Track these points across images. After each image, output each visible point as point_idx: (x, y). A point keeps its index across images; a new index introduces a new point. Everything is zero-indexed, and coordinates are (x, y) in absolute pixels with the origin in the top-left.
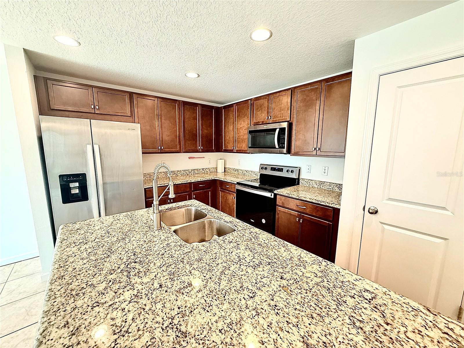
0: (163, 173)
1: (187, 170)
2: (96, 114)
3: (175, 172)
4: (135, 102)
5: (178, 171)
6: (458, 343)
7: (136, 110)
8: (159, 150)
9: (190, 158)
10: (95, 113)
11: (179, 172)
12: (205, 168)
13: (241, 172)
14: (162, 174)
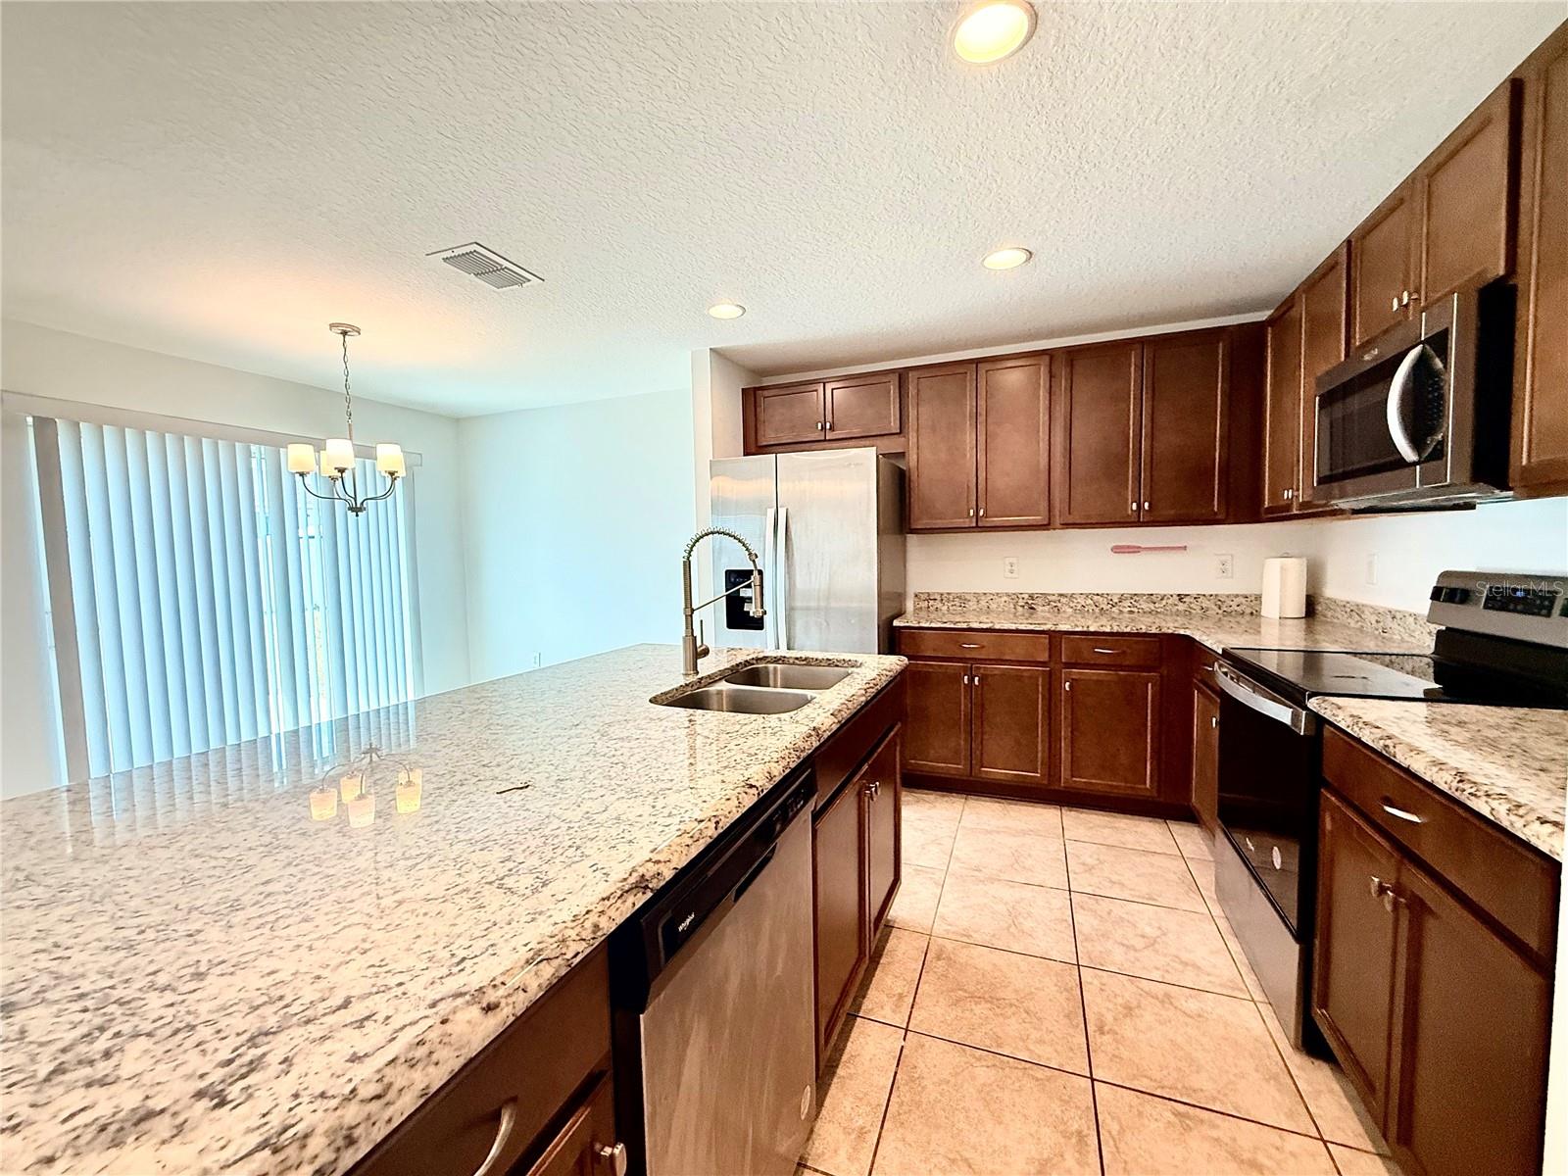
0: (1005, 598)
1: (1100, 593)
2: (830, 440)
3: (1050, 598)
4: (912, 391)
5: (1061, 595)
6: (305, 1019)
7: (912, 413)
8: (971, 522)
9: (1117, 550)
10: (825, 440)
11: (1063, 600)
12: (1194, 592)
13: (1373, 619)
14: (1003, 599)
